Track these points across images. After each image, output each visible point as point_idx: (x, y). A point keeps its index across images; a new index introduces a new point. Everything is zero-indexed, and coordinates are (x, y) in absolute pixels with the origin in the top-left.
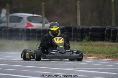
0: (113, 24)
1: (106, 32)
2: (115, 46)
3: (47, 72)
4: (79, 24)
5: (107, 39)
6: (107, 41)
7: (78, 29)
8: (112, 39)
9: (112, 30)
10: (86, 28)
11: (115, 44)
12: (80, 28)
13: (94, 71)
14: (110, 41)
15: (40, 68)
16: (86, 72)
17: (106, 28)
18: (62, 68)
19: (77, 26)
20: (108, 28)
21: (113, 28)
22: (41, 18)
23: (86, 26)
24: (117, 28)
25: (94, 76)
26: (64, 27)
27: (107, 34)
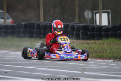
0: (77, 21)
1: (69, 28)
2: (78, 43)
3: (9, 70)
4: (42, 20)
5: (70, 37)
6: (71, 38)
7: (40, 25)
8: (75, 37)
9: (75, 27)
10: (49, 24)
11: (78, 41)
12: (43, 24)
13: (58, 69)
14: (74, 38)
15: (2, 66)
16: (50, 71)
17: (69, 25)
18: (25, 66)
19: (40, 23)
20: (72, 25)
21: (77, 25)
22: (3, 13)
23: (49, 23)
24: (80, 25)
25: (58, 75)
26: (26, 23)
27: (71, 31)
